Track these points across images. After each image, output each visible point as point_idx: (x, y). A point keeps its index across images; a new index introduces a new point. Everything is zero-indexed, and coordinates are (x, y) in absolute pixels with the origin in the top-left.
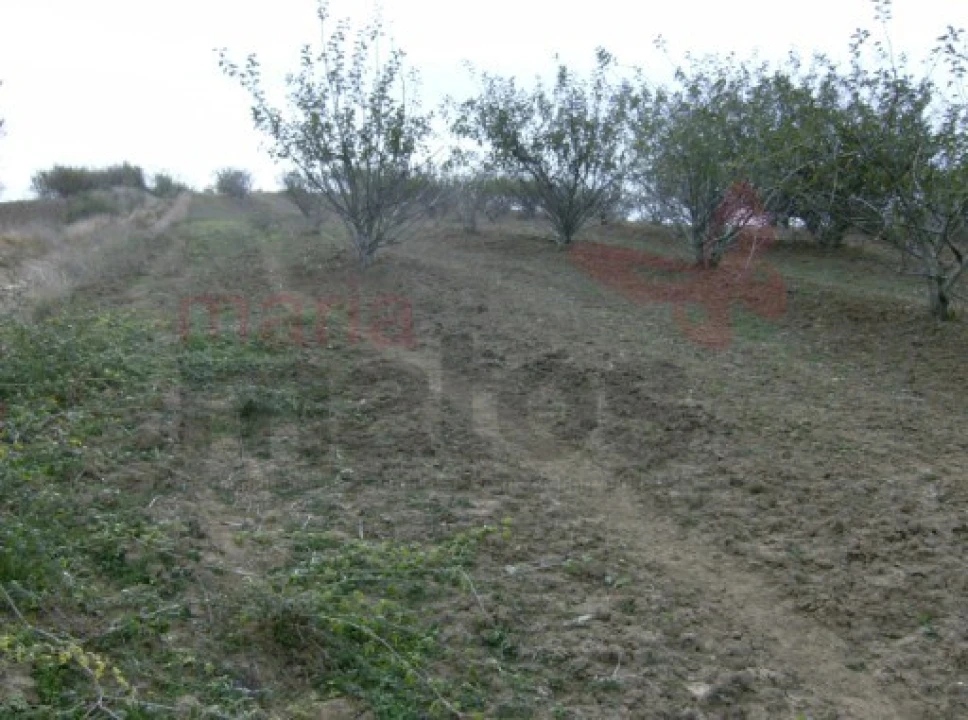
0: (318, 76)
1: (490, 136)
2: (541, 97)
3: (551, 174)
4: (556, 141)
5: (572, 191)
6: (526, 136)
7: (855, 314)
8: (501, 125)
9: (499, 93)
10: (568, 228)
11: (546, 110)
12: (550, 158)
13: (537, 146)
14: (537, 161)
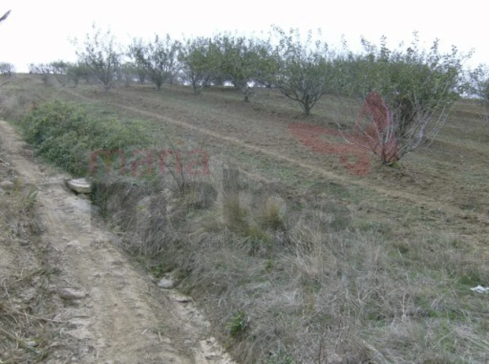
0: (92, 41)
1: (135, 56)
2: (150, 45)
3: (154, 68)
4: (155, 58)
5: (160, 73)
6: (146, 57)
7: (227, 102)
8: (138, 53)
9: (137, 43)
10: (159, 84)
11: (152, 49)
12: (153, 63)
13: (149, 59)
14: (149, 64)
